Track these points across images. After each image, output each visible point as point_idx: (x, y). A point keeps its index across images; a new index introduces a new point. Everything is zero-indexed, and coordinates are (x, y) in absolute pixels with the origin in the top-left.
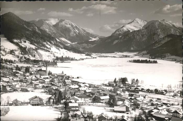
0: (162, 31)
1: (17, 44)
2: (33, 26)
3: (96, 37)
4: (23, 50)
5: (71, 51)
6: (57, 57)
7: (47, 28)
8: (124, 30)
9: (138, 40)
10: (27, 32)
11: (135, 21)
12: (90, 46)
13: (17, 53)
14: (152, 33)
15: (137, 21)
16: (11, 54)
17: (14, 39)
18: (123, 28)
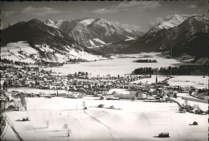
0: (196, 28)
1: (37, 49)
2: (56, 31)
3: (135, 36)
4: (42, 54)
5: (90, 53)
6: (70, 59)
7: (80, 29)
8: (159, 28)
9: (169, 39)
10: (49, 37)
11: (173, 17)
12: (126, 46)
13: (36, 57)
14: (184, 31)
15: (176, 17)
16: (30, 57)
17: (35, 44)
18: (159, 26)
